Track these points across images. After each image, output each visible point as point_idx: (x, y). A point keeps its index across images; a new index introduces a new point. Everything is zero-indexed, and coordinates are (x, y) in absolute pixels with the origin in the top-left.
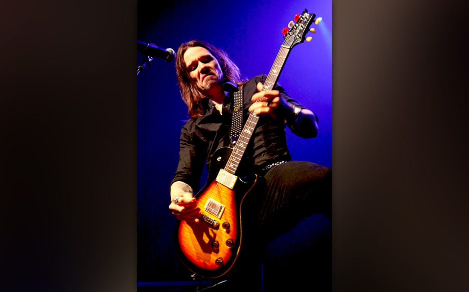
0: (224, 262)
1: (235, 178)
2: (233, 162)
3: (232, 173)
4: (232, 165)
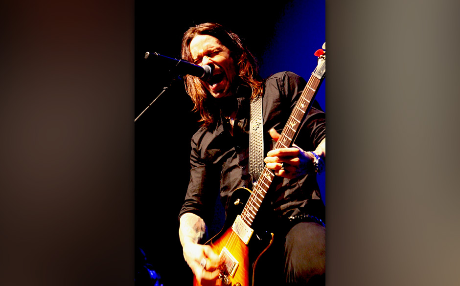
1: (251, 231)
2: (250, 211)
3: (248, 225)
4: (248, 215)
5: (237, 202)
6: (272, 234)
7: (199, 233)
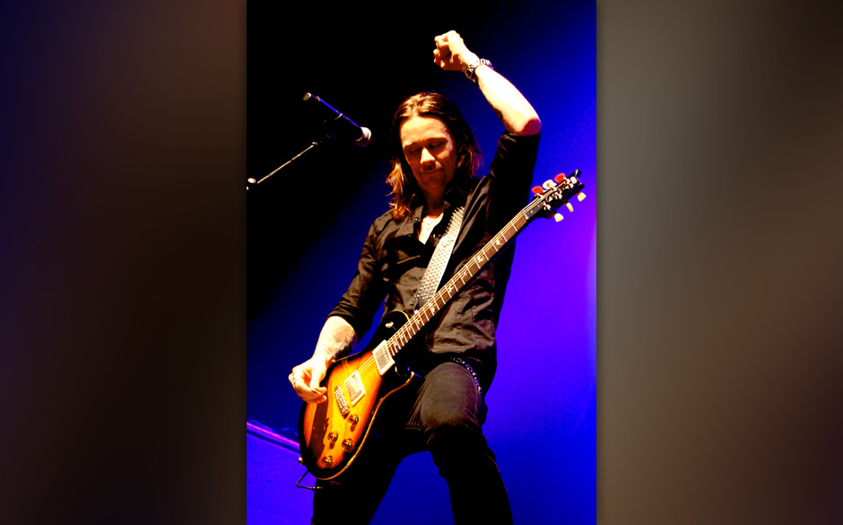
0: (333, 466)
1: (392, 362)
2: (399, 340)
3: (391, 354)
4: (396, 344)
5: (389, 325)
6: (413, 373)
7: (340, 344)
